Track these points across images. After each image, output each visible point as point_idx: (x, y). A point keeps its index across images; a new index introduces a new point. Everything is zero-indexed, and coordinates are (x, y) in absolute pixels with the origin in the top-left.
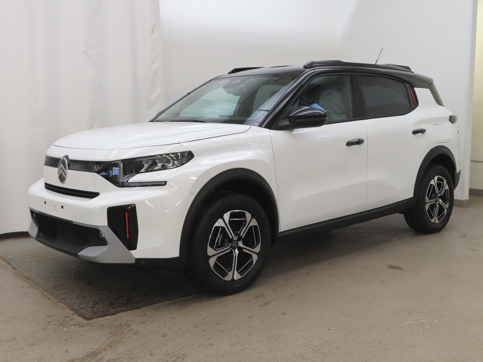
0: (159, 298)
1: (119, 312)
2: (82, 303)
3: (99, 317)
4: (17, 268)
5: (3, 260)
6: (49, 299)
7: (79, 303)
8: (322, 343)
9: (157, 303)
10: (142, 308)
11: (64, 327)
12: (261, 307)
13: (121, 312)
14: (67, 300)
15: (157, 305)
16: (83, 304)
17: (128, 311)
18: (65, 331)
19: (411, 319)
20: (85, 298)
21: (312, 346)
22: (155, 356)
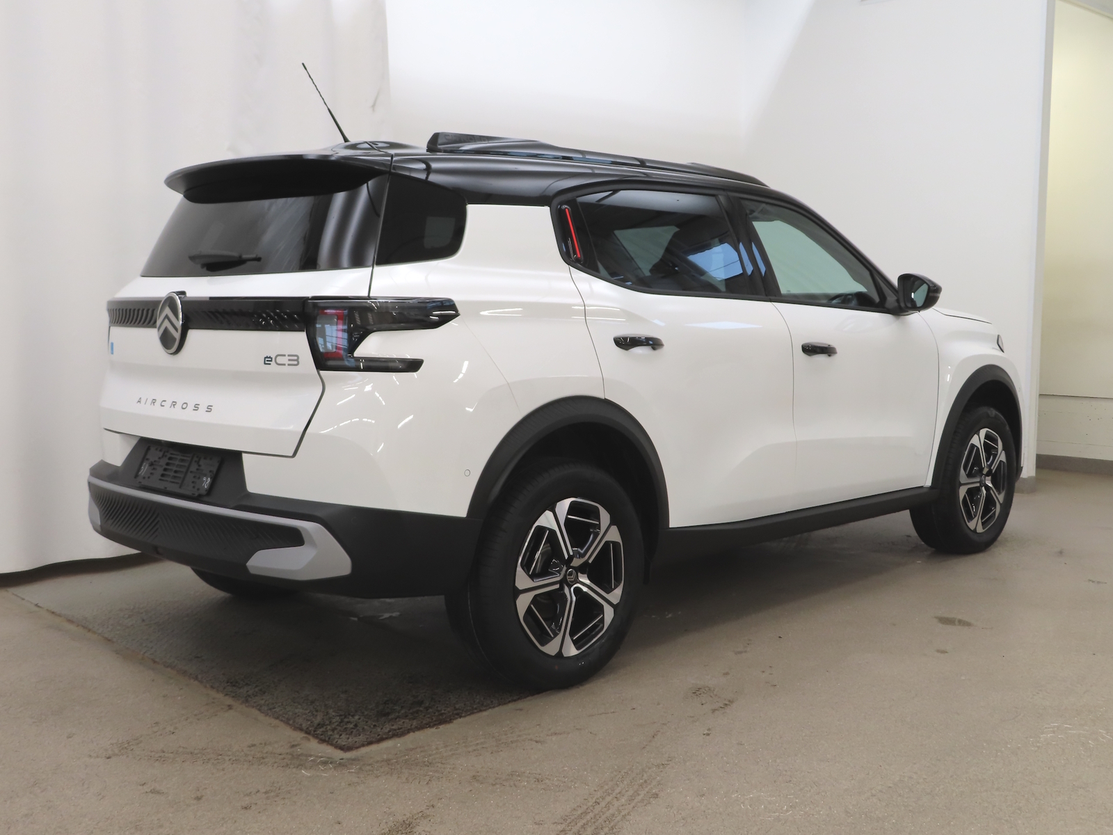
0: (482, 699)
1: (408, 732)
2: (313, 715)
3: (370, 743)
4: (115, 640)
5: (70, 621)
6: (230, 707)
7: (305, 714)
8: (891, 785)
9: (485, 710)
10: (455, 721)
11: (301, 769)
12: (716, 711)
13: (414, 732)
14: (274, 708)
15: (485, 713)
16: (316, 715)
17: (427, 728)
18: (310, 777)
19: (1049, 728)
20: (312, 702)
21: (873, 792)
22: (546, 826)
